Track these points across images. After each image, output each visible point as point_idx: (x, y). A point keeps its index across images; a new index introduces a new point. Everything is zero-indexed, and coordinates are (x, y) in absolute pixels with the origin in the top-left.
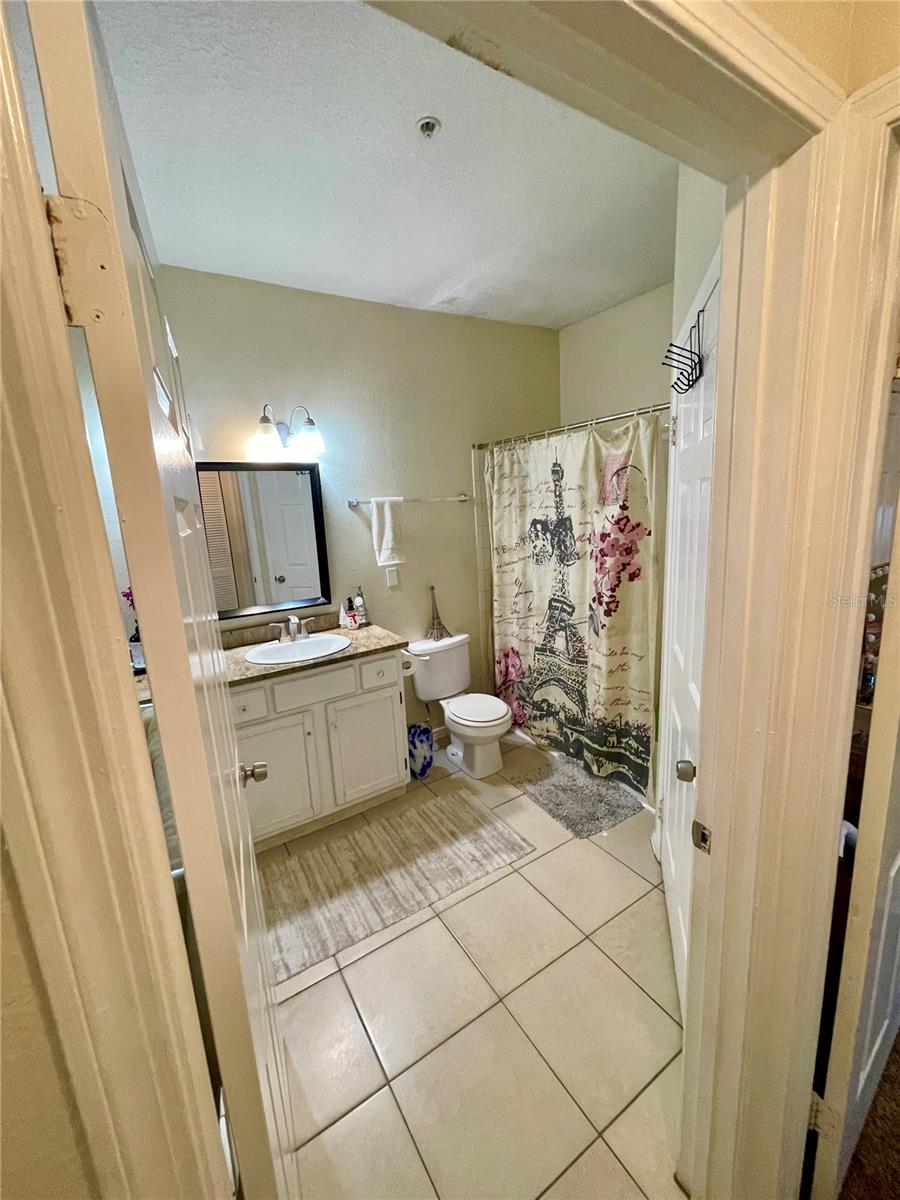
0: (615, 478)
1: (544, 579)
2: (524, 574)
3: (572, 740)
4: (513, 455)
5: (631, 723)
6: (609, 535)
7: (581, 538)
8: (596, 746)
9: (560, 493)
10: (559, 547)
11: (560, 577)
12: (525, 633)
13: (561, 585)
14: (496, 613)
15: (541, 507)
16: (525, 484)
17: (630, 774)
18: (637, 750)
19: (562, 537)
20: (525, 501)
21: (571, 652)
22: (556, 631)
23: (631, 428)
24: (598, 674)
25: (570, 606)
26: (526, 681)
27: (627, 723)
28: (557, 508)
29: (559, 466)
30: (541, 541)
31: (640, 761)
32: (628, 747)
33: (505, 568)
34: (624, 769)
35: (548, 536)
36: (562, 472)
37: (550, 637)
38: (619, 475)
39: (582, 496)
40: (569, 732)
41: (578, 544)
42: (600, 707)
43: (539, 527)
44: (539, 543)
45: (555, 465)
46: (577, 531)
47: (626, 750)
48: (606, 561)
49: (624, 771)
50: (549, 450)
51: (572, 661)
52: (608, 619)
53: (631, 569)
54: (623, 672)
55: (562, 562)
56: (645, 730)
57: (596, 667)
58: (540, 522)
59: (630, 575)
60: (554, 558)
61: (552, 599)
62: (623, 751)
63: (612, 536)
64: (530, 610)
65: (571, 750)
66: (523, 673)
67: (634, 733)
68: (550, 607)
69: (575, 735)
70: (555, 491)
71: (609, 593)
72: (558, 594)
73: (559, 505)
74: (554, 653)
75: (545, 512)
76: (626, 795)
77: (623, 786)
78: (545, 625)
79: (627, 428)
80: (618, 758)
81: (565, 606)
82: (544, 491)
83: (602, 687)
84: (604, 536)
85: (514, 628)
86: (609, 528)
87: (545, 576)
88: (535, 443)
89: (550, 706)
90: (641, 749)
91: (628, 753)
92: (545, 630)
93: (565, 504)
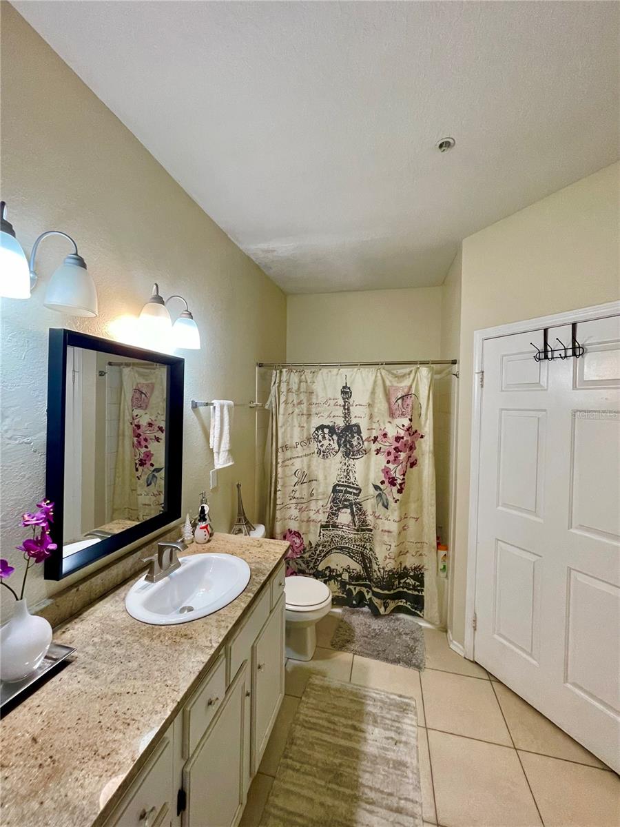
0: (400, 401)
1: (329, 470)
2: (309, 467)
3: (355, 594)
4: (301, 376)
5: (408, 567)
6: (403, 438)
7: (368, 440)
8: (386, 592)
9: (349, 407)
10: (345, 446)
11: (346, 467)
12: (308, 514)
13: (345, 474)
14: (279, 502)
15: (329, 416)
16: (311, 399)
17: (408, 605)
18: (414, 586)
19: (348, 438)
20: (311, 411)
21: (357, 523)
22: (339, 509)
23: (413, 372)
24: (388, 536)
25: (356, 489)
26: (306, 555)
27: (405, 568)
28: (345, 417)
29: (349, 388)
30: (328, 441)
31: (416, 593)
32: (407, 586)
33: (286, 463)
34: (402, 603)
35: (335, 437)
36: (351, 393)
37: (334, 514)
38: (403, 400)
39: (370, 411)
40: (352, 587)
41: (366, 443)
42: (392, 561)
43: (326, 431)
44: (326, 443)
45: (344, 387)
46: (364, 435)
47: (403, 587)
48: (400, 455)
49: (402, 604)
50: (339, 377)
51: (358, 530)
52: (400, 495)
53: (412, 460)
54: (405, 532)
55: (348, 457)
56: (420, 569)
57: (385, 531)
58: (328, 427)
59: (411, 464)
60: (340, 454)
61: (337, 485)
62: (401, 589)
63: (405, 438)
64: (312, 495)
65: (354, 602)
66: (304, 549)
67: (411, 574)
68: (334, 490)
69: (358, 589)
70: (344, 406)
71: (402, 477)
72: (342, 480)
73: (347, 415)
74: (337, 527)
75: (334, 420)
76: (406, 622)
77: (402, 616)
78: (329, 505)
79: (411, 371)
80: (398, 596)
81: (348, 489)
82: (332, 404)
83: (393, 545)
84: (398, 439)
85: (294, 512)
86: (402, 433)
87: (330, 468)
88: (325, 371)
89: (331, 571)
90: (417, 583)
91: (405, 590)
92: (329, 509)
93: (352, 415)
